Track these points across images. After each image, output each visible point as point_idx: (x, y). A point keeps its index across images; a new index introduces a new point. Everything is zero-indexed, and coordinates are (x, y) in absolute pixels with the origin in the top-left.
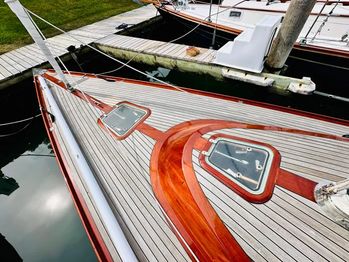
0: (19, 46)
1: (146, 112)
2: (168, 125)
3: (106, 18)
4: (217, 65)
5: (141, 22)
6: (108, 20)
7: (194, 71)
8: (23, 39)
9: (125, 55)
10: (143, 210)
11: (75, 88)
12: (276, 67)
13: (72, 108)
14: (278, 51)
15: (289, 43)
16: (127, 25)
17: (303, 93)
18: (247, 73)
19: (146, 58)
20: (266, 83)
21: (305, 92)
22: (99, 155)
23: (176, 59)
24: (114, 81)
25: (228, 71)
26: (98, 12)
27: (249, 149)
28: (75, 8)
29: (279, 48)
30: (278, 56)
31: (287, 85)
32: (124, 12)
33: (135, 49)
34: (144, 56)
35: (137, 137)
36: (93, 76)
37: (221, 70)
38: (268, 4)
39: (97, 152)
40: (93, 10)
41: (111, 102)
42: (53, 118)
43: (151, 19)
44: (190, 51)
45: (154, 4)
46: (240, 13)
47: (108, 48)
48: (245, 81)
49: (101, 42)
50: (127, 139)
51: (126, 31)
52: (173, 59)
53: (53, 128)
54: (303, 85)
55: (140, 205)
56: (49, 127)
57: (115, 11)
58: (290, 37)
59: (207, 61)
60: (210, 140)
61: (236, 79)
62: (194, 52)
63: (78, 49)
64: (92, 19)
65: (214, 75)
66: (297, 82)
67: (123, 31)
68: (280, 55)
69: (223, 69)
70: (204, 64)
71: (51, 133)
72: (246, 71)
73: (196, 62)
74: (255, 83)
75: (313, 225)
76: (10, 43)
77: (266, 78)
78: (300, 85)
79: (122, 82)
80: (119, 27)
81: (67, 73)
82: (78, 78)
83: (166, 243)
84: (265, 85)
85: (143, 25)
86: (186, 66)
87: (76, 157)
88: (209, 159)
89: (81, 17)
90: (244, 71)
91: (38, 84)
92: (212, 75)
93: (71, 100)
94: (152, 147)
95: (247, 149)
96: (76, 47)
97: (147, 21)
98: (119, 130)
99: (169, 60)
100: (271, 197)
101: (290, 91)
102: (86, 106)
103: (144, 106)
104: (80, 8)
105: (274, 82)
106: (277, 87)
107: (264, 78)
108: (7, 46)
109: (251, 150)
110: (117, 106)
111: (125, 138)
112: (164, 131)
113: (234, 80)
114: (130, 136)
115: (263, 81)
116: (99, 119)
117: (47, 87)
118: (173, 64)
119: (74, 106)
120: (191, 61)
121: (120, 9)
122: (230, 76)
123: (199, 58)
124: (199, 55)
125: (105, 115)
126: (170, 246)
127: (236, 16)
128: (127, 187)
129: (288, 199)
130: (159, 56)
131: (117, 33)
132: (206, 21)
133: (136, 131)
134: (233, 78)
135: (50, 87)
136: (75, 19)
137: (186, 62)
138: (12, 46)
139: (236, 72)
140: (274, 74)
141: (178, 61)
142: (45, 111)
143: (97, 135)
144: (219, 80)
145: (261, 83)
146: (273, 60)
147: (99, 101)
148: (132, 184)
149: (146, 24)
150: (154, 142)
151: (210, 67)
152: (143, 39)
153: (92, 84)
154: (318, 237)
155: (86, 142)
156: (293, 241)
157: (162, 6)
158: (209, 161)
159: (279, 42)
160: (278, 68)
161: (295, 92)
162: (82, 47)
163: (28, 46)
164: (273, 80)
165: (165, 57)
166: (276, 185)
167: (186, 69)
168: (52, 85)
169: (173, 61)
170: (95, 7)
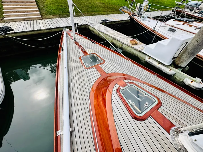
0: (57, 17)
1: (103, 62)
2: (111, 71)
3: (100, 15)
4: (144, 53)
5: (115, 21)
6: (100, 16)
7: (131, 53)
8: (59, 15)
9: (99, 34)
10: (82, 102)
11: (77, 40)
12: (179, 65)
13: (72, 48)
14: (183, 56)
15: (192, 54)
16: (107, 20)
17: (192, 87)
18: (160, 63)
19: (109, 38)
20: (169, 72)
21: (194, 86)
22: (74, 72)
23: (123, 43)
24: (95, 43)
25: (149, 58)
26: (97, 11)
27: (145, 95)
28: (87, 7)
29: (184, 55)
30: (183, 59)
31: (183, 79)
32: (110, 14)
33: (105, 33)
34: (108, 37)
35: (93, 71)
36: (87, 38)
37: (145, 57)
38: (195, 30)
39: (74, 70)
40: (95, 10)
41: (89, 52)
42: (63, 49)
43: (121, 21)
44: (132, 42)
45: (129, 14)
46: (175, 30)
47: (93, 29)
48: (157, 67)
49: (91, 25)
50: (89, 70)
51: (106, 23)
52: (122, 43)
53: (61, 53)
54: (194, 82)
55: (81, 99)
56: (59, 53)
57: (105, 13)
58: (193, 50)
59: (139, 49)
60: (127, 83)
61: (152, 64)
62: (134, 43)
63: (79, 25)
64: (93, 13)
65: (140, 58)
66: (191, 79)
67: (104, 23)
68: (184, 58)
69: (146, 57)
70: (137, 50)
71: (59, 55)
72: (159, 62)
73: (133, 48)
74: (162, 70)
75: (161, 143)
76: (53, 15)
77: (171, 70)
78: (192, 81)
79: (98, 45)
80: (103, 21)
81: (77, 34)
82: (80, 37)
83: (85, 120)
84: (168, 74)
85: (116, 23)
86: (127, 49)
87: (64, 68)
88: (122, 91)
89: (88, 12)
90: (158, 61)
91: (63, 34)
92: (139, 58)
93: (73, 45)
94: (98, 77)
95: (144, 95)
96: (79, 24)
97: (118, 21)
98: (87, 65)
99: (119, 43)
100: (145, 120)
101: (184, 83)
102: (78, 49)
103: (103, 58)
104: (90, 7)
105: (175, 74)
106: (177, 78)
107: (170, 69)
108: (52, 16)
109: (146, 96)
110: (91, 54)
111: (88, 69)
112: (107, 73)
113: (151, 65)
114: (91, 69)
115: (169, 71)
116: (81, 57)
117: (66, 36)
118: (121, 46)
119: (73, 48)
120: (131, 47)
121: (109, 12)
122: (149, 62)
123: (136, 47)
124: (136, 45)
125: (84, 56)
126: (86, 122)
127: (172, 31)
128: (79, 89)
129: (154, 125)
130: (115, 39)
131: (100, 23)
132: (152, 29)
133: (94, 68)
134: (151, 63)
135: (67, 37)
136: (85, 12)
137: (128, 47)
138: (54, 17)
139: (153, 61)
140: (177, 69)
141: (124, 45)
142: (61, 46)
143: (77, 63)
144: (142, 62)
145: (166, 72)
146: (178, 61)
147: (84, 49)
148: (82, 89)
149: (117, 22)
150: (100, 76)
151: (140, 53)
152: (111, 29)
153: (85, 42)
154: (161, 149)
155: (71, 64)
156: (146, 144)
157: (133, 16)
158: (122, 92)
159: (185, 51)
160: (181, 67)
161: (187, 84)
162: (81, 25)
163: (60, 19)
164: (175, 72)
165: (118, 40)
166: (150, 116)
167: (126, 50)
168: (68, 36)
169: (121, 44)
170: (97, 9)
